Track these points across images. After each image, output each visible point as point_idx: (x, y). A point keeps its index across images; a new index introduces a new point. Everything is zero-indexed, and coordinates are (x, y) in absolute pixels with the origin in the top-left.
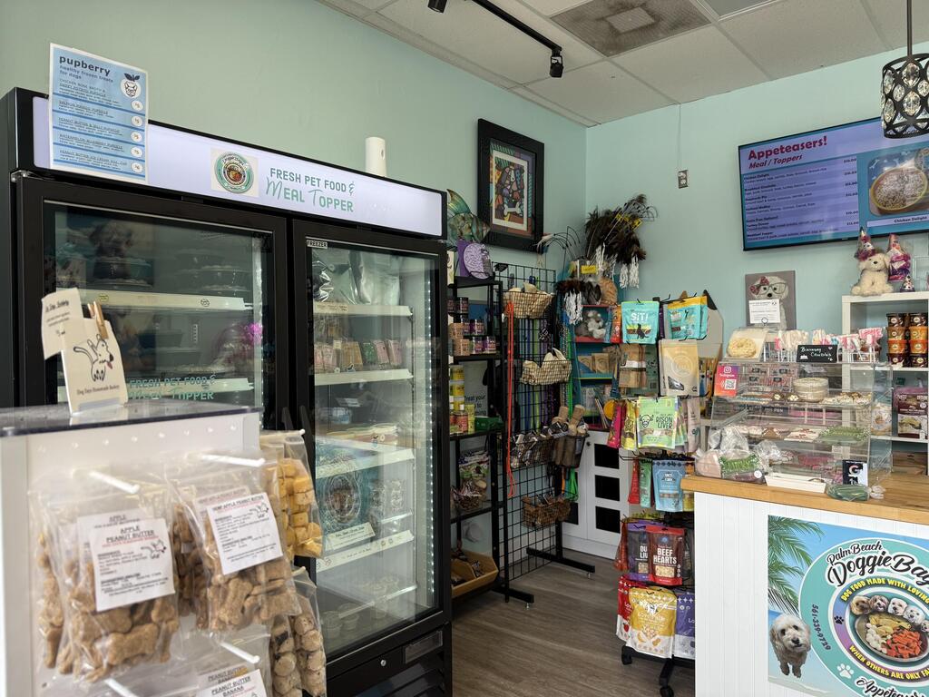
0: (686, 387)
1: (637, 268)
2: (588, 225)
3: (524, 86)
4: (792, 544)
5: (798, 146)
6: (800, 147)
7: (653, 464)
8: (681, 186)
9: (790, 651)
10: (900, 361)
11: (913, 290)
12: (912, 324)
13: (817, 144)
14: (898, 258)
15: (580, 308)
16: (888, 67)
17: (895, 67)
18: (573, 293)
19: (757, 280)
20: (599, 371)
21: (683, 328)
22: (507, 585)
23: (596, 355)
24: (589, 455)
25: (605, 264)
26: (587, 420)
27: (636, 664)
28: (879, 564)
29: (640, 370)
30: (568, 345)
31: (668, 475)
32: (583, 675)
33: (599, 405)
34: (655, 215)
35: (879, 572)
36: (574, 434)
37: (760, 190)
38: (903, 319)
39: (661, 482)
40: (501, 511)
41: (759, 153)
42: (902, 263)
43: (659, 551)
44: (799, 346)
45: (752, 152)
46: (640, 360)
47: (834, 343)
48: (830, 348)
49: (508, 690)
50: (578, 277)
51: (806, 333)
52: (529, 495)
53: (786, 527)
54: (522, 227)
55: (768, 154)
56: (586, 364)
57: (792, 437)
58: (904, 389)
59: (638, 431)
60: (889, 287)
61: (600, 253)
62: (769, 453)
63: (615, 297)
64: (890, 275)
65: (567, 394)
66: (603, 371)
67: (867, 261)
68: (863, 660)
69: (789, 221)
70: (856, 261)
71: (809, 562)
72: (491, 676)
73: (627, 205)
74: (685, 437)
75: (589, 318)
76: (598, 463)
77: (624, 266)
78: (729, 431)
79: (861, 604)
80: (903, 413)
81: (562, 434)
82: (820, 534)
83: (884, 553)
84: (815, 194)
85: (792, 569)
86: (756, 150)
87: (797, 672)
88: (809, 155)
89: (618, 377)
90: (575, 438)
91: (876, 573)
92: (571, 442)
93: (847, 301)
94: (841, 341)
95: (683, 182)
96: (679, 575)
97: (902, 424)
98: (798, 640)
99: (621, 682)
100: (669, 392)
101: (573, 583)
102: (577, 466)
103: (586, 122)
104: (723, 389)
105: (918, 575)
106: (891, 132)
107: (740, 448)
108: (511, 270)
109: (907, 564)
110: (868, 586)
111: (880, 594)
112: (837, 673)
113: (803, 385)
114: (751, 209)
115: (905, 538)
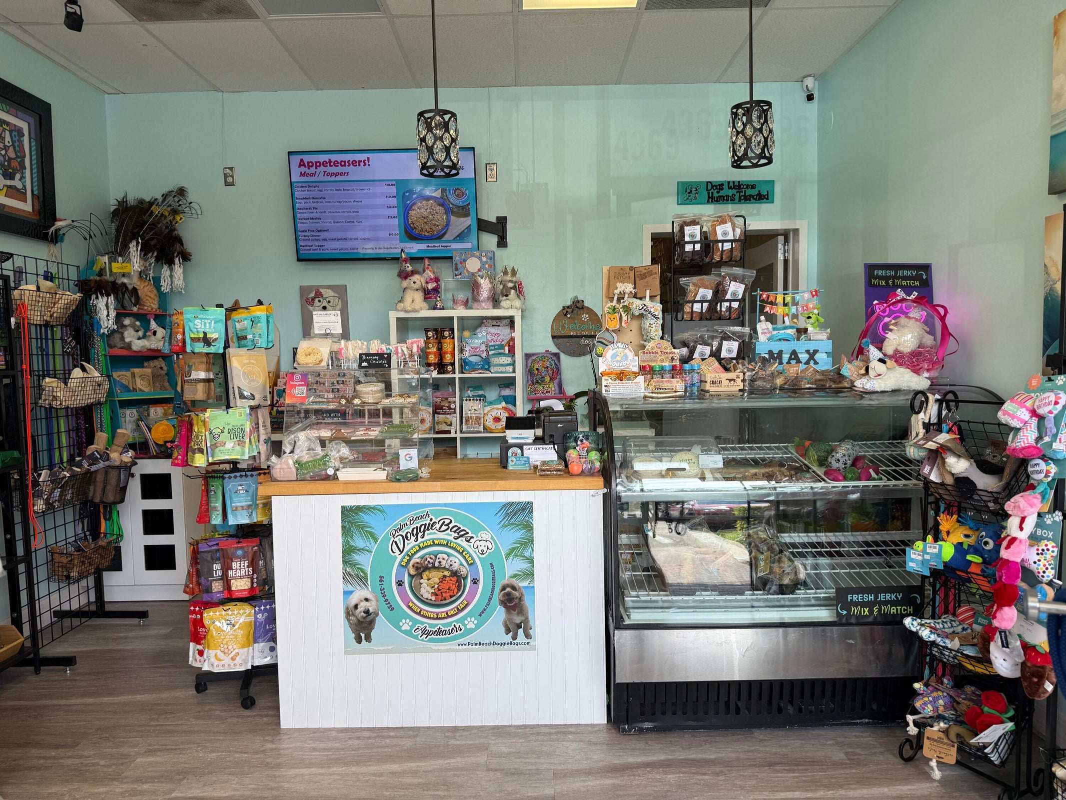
0: (257, 396)
1: (181, 270)
2: (115, 213)
3: (20, 25)
4: (361, 527)
5: (345, 162)
6: (347, 164)
7: (223, 478)
8: (227, 184)
9: (362, 622)
10: (435, 369)
11: (443, 309)
12: (443, 337)
13: (362, 164)
14: (431, 279)
15: (113, 314)
16: (421, 114)
17: (427, 115)
18: (102, 295)
19: (311, 292)
20: (140, 390)
21: (250, 337)
22: (37, 653)
23: (136, 370)
24: (135, 487)
25: (142, 262)
26: (132, 446)
27: (212, 689)
28: (428, 530)
29: (208, 381)
30: (102, 359)
31: (240, 488)
32: (154, 717)
33: (145, 428)
34: (199, 213)
35: (429, 536)
36: (117, 463)
37: (311, 201)
38: (436, 333)
39: (234, 495)
40: (22, 568)
41: (308, 163)
42: (434, 285)
43: (234, 565)
44: (361, 355)
45: (302, 160)
46: (208, 370)
47: (388, 351)
48: (386, 356)
49: (62, 758)
50: (107, 277)
51: (365, 343)
52: (59, 544)
53: (356, 513)
54: (26, 206)
55: (318, 164)
56: (124, 382)
57: (358, 436)
58: (438, 394)
59: (209, 445)
60: (425, 305)
61: (134, 249)
62: (339, 451)
63: (156, 302)
64: (425, 294)
65: (103, 416)
66: (146, 390)
67: (408, 280)
68: (418, 611)
69: (339, 235)
70: (399, 279)
71: (376, 540)
72: (34, 752)
73: (165, 196)
74: (257, 447)
75: (126, 326)
76: (146, 495)
77: (165, 267)
78: (302, 436)
79: (416, 565)
80: (439, 413)
81: (101, 465)
82: (385, 514)
83: (431, 520)
84: (362, 212)
85: (363, 549)
86: (307, 158)
87: (368, 638)
88: (355, 173)
89: (182, 390)
90: (119, 468)
91: (426, 537)
92: (113, 474)
93: (393, 316)
94: (393, 350)
95: (230, 180)
96: (255, 585)
97: (438, 423)
98: (369, 610)
99: (199, 709)
100: (239, 402)
101: (121, 635)
102: (122, 500)
103: (104, 87)
104: (294, 396)
105: (455, 532)
106: (425, 172)
107: (313, 450)
108: (19, 262)
109: (447, 525)
110: (421, 549)
111: (429, 554)
112: (399, 628)
113: (364, 389)
114: (303, 219)
115: (446, 505)
